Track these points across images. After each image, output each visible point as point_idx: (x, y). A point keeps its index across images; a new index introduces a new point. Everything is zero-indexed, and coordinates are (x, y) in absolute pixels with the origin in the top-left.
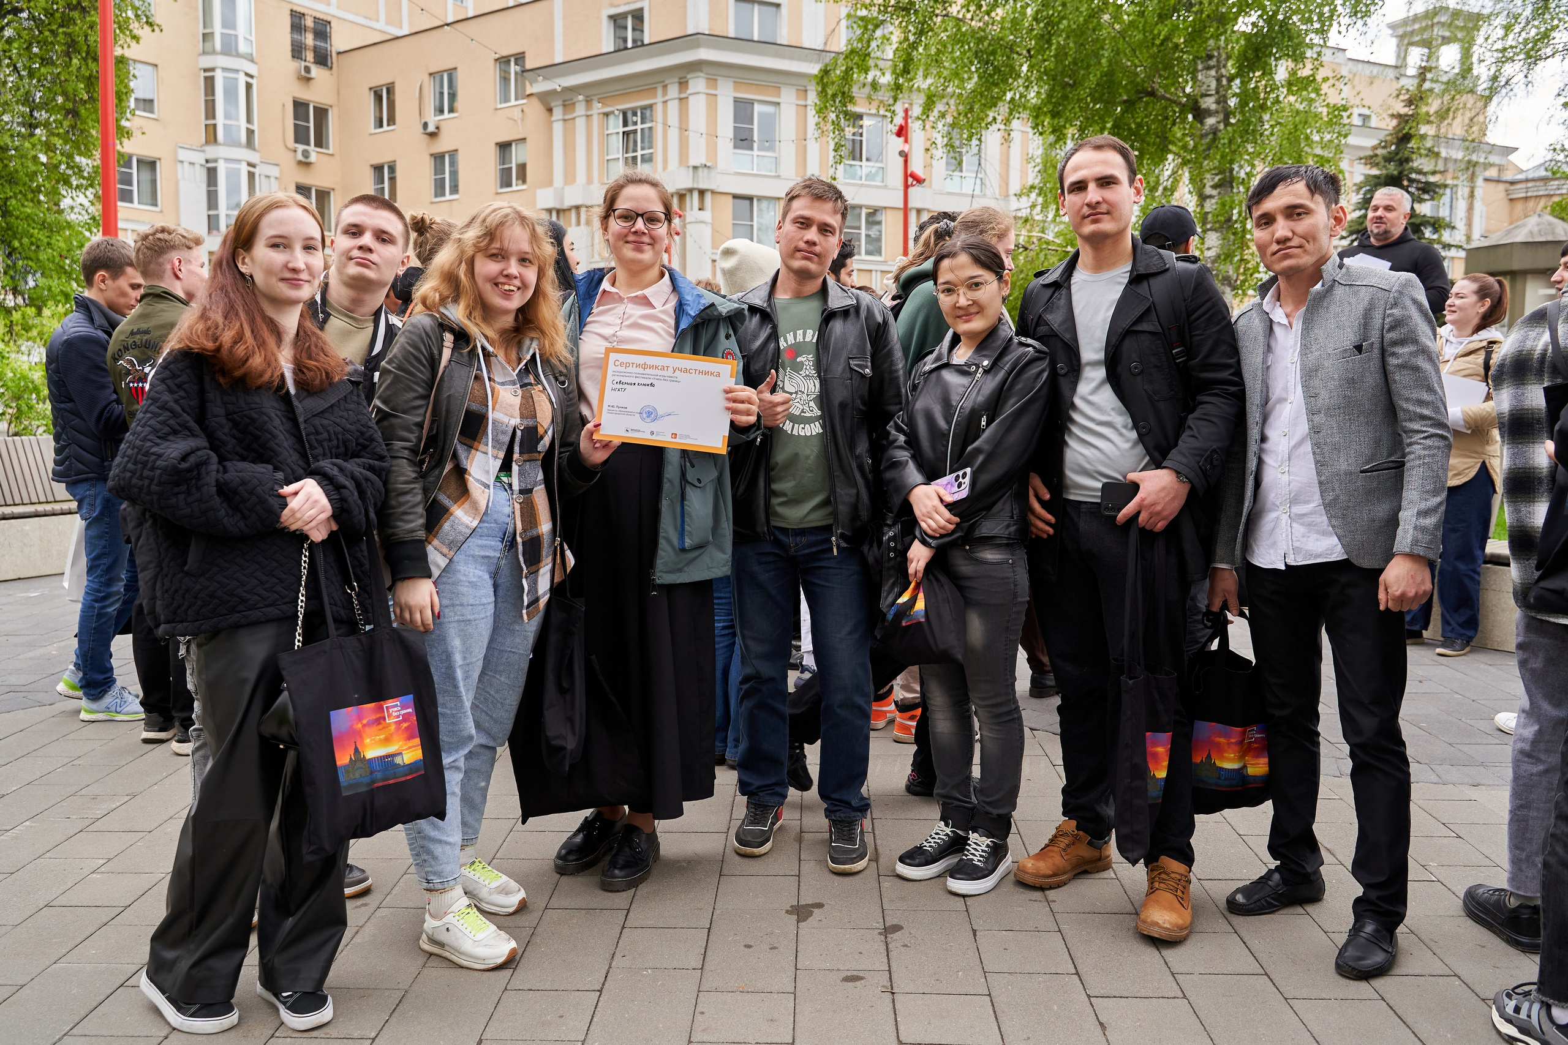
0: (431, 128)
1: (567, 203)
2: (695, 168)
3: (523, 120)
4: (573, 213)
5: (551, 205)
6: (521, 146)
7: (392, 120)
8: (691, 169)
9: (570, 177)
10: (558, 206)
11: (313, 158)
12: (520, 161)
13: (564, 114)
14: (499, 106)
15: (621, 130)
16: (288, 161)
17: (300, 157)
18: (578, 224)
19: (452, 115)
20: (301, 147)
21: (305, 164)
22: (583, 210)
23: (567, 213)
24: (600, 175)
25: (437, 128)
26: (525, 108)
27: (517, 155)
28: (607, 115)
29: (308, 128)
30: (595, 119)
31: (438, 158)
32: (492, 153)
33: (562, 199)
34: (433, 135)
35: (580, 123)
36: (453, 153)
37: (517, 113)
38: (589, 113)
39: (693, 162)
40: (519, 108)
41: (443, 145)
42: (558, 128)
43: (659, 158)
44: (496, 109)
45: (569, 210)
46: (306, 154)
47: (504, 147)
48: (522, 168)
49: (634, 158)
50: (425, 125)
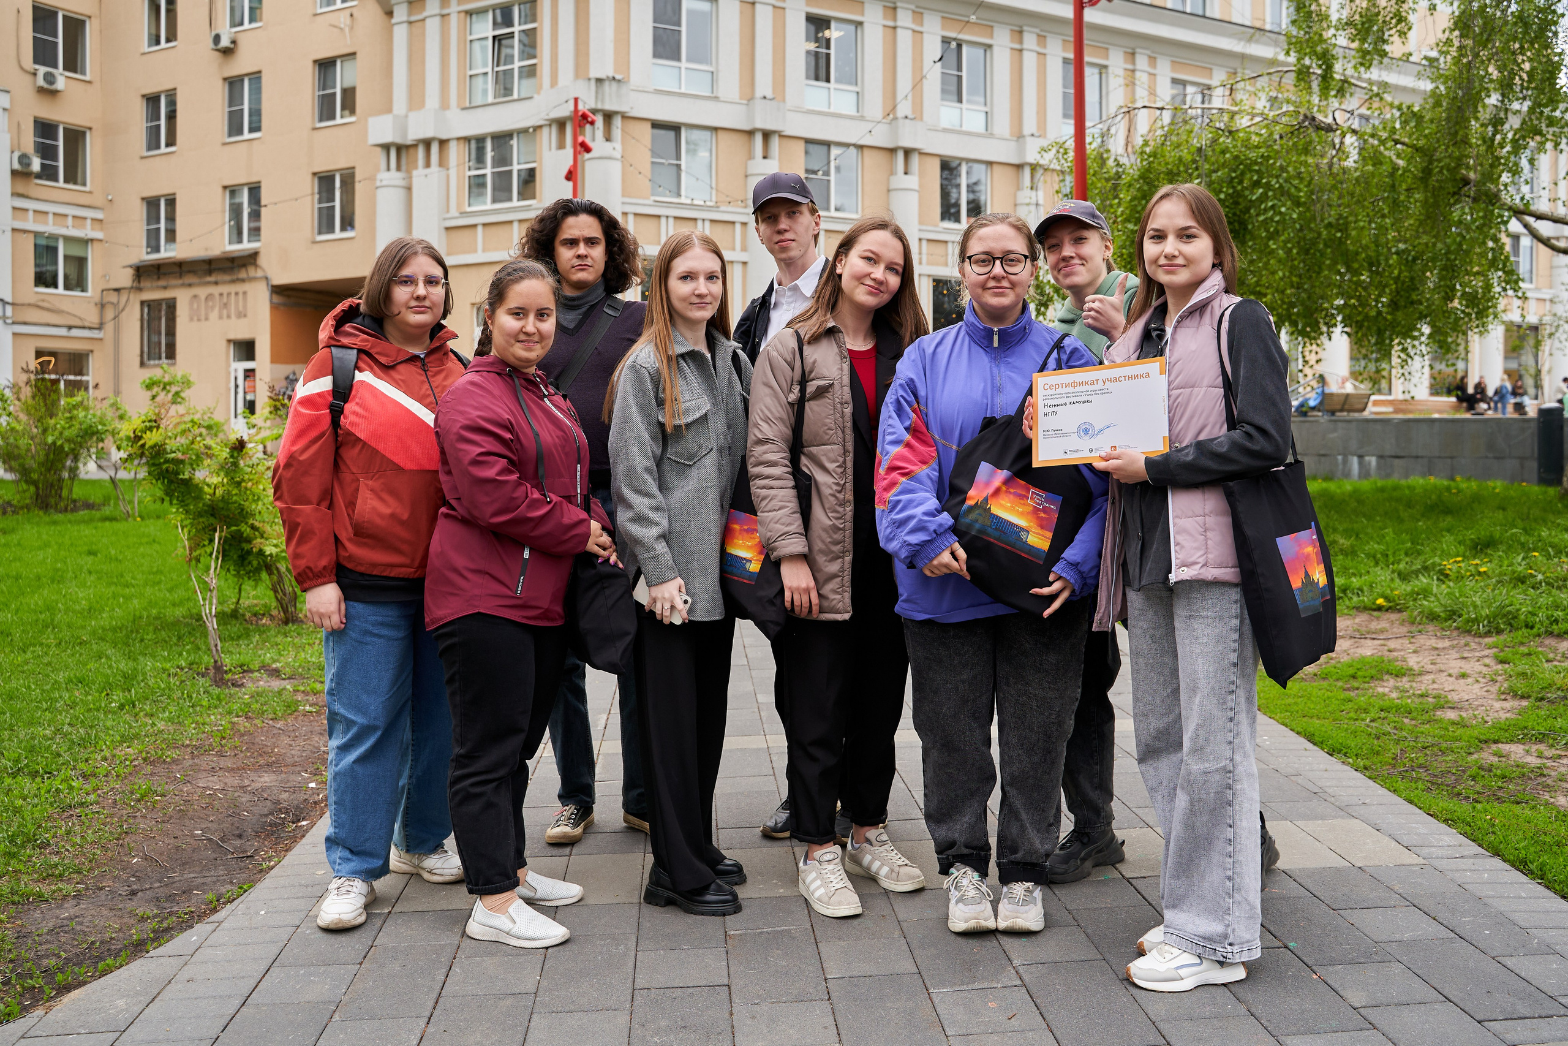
0: (225, 42)
1: (412, 136)
2: (599, 81)
3: (352, 28)
4: (421, 151)
5: (388, 139)
6: (348, 65)
7: (171, 37)
8: (593, 83)
9: (416, 100)
10: (399, 140)
11: (61, 83)
12: (347, 85)
13: (410, 14)
14: (319, 11)
15: (491, 33)
16: (23, 87)
17: (41, 82)
18: (428, 165)
19: (254, 25)
20: (42, 70)
21: (48, 92)
22: (435, 148)
23: (412, 151)
24: (460, 96)
25: (234, 42)
26: (355, 11)
27: (343, 76)
28: (470, 13)
29: (56, 44)
30: (454, 20)
31: (234, 84)
32: (308, 75)
33: (404, 132)
34: (228, 52)
35: (433, 26)
36: (256, 77)
37: (343, 19)
38: (445, 12)
39: (594, 73)
40: (348, 12)
41: (240, 65)
42: (400, 33)
43: (545, 70)
44: (315, 15)
45: (414, 146)
46: (50, 78)
47: (325, 66)
48: (349, 94)
49: (509, 73)
50: (217, 39)
